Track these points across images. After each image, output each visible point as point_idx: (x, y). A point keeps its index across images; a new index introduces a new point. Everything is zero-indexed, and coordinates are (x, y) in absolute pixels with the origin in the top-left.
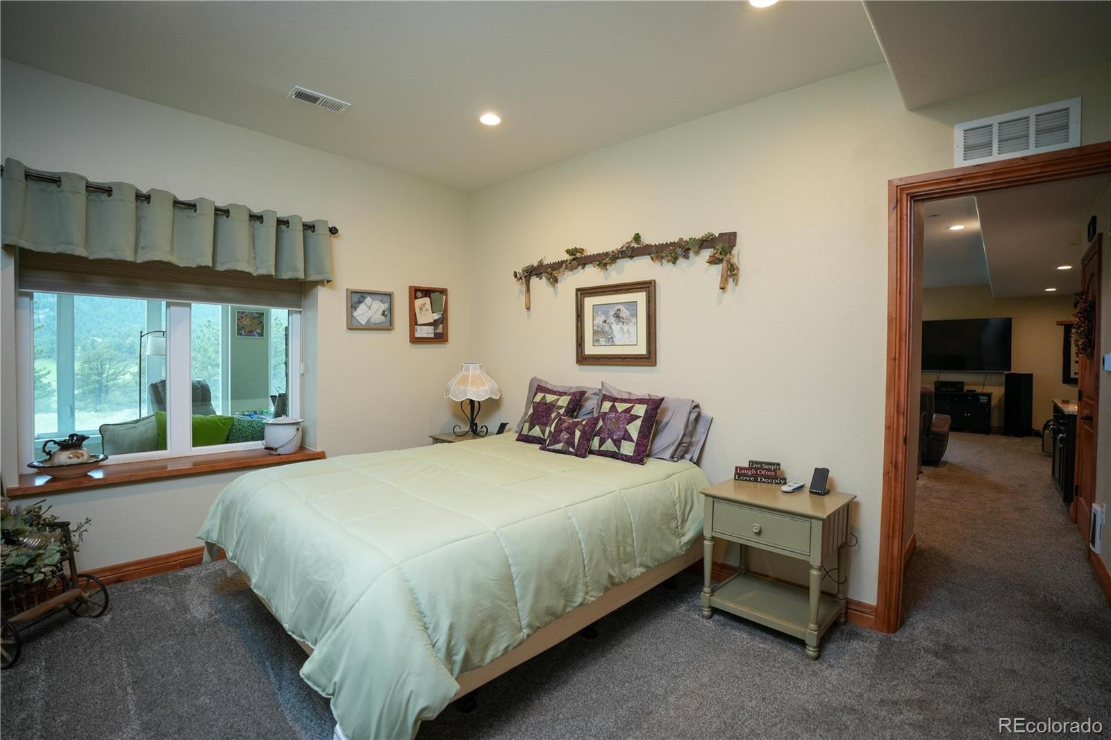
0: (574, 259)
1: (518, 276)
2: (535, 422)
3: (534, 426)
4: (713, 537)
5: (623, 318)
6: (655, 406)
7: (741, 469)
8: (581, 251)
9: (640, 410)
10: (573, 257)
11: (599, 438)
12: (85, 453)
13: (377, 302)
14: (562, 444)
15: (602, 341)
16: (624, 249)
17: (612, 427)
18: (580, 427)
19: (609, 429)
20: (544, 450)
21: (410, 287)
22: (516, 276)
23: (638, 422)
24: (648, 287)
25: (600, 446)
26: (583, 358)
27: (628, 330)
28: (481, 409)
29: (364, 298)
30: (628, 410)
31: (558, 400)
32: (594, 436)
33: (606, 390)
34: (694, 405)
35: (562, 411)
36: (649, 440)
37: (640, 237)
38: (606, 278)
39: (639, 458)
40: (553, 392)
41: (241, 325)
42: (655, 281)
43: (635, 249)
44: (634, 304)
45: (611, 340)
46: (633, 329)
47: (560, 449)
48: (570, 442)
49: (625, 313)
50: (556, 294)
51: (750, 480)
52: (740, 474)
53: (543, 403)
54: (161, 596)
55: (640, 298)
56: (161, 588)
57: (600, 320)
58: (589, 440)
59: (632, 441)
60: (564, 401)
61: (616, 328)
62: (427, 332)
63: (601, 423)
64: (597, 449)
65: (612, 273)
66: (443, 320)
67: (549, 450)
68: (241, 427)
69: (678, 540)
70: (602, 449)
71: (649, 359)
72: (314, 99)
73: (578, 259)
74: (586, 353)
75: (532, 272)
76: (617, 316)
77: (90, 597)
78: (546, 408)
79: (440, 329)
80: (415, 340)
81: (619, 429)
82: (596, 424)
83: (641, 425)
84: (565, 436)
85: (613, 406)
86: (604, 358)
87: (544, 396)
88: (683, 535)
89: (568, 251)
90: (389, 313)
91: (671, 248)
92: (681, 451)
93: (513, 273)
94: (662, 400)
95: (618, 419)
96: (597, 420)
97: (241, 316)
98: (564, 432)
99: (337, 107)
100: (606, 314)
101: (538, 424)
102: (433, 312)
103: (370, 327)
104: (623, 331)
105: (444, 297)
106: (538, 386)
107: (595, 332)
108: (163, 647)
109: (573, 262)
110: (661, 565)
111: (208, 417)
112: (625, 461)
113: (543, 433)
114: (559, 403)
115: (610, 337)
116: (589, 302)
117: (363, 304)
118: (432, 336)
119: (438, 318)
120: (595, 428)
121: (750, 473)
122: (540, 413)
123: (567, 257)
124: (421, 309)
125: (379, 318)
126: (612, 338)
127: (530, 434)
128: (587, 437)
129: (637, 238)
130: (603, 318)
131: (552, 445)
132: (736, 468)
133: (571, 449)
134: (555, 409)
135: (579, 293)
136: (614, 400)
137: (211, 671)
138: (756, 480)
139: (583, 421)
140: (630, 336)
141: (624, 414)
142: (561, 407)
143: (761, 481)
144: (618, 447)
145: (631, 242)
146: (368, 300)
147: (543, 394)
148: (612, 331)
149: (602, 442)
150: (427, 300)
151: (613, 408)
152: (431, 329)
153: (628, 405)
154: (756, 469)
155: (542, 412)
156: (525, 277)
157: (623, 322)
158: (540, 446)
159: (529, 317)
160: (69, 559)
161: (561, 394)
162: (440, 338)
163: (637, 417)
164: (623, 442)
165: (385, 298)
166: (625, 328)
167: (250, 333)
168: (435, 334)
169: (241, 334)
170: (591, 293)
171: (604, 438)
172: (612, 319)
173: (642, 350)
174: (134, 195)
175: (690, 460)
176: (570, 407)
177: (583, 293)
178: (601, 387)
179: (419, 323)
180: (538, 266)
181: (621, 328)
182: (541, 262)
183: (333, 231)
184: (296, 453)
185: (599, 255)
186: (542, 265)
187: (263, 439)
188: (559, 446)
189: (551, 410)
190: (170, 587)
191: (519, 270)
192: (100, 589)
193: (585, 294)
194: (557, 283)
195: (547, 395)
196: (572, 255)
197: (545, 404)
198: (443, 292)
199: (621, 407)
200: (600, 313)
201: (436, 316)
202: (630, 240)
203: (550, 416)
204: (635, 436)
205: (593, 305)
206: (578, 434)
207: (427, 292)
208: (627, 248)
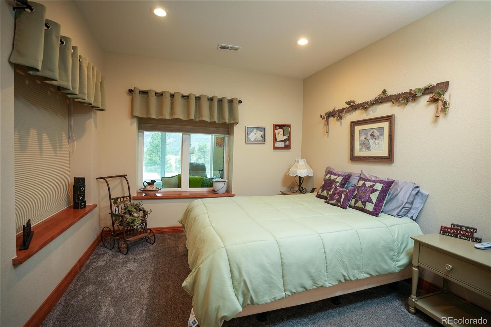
0: (350, 107)
1: (323, 117)
2: (324, 189)
3: (324, 191)
4: (419, 266)
5: (375, 136)
6: (388, 185)
7: (445, 228)
8: (354, 102)
9: (379, 187)
10: (349, 105)
11: (355, 199)
12: (154, 187)
13: (259, 131)
14: (335, 201)
15: (364, 149)
16: (377, 99)
17: (362, 194)
18: (345, 193)
19: (360, 195)
20: (326, 203)
21: (274, 124)
22: (321, 117)
23: (377, 193)
24: (390, 119)
25: (355, 204)
26: (353, 157)
27: (378, 143)
28: (304, 180)
29: (253, 130)
30: (372, 186)
31: (337, 178)
32: (353, 198)
33: (363, 174)
34: (416, 186)
35: (338, 184)
36: (383, 203)
37: (386, 91)
38: (367, 115)
39: (375, 213)
40: (335, 174)
41: (217, 142)
42: (394, 115)
43: (384, 99)
44: (381, 129)
45: (368, 148)
46: (381, 142)
47: (334, 203)
48: (339, 200)
49: (377, 133)
50: (341, 124)
51: (451, 236)
52: (444, 231)
53: (329, 179)
54: (172, 241)
55: (385, 125)
56: (173, 238)
57: (363, 137)
58: (349, 200)
59: (372, 203)
60: (339, 179)
61: (371, 142)
62: (282, 144)
63: (356, 192)
64: (353, 205)
65: (370, 113)
66: (289, 139)
67: (329, 203)
68: (206, 182)
69: (394, 263)
70: (356, 205)
71: (389, 159)
72: (227, 48)
73: (352, 107)
74: (355, 155)
75: (330, 115)
76: (372, 135)
77: (151, 237)
78: (331, 182)
79: (287, 143)
80: (275, 148)
81: (366, 196)
82: (354, 192)
83: (379, 195)
84: (337, 197)
85: (364, 183)
86: (364, 158)
87: (331, 176)
88: (398, 261)
89: (347, 103)
90: (263, 137)
91: (404, 95)
92: (404, 212)
93: (320, 116)
94: (393, 182)
95: (366, 190)
96: (354, 190)
97: (217, 139)
98: (337, 195)
99: (236, 49)
100: (366, 134)
101: (326, 190)
102: (284, 136)
103: (256, 142)
104: (375, 144)
105: (289, 128)
106: (329, 171)
107: (360, 144)
108: (166, 260)
109: (350, 108)
110: (380, 276)
111: (195, 177)
112: (368, 214)
113: (328, 194)
114: (337, 180)
115: (368, 146)
116: (357, 129)
117: (252, 132)
118: (283, 146)
119: (286, 138)
120: (353, 194)
121: (452, 231)
122: (327, 184)
123: (347, 106)
124: (278, 134)
125: (259, 138)
126: (369, 147)
127: (322, 194)
128: (347, 198)
129: (384, 92)
130: (364, 136)
131: (330, 201)
132: (442, 227)
133: (339, 204)
134: (334, 183)
135: (352, 124)
136: (366, 180)
137: (176, 273)
138: (456, 237)
139: (347, 190)
140: (379, 146)
141: (369, 188)
142: (338, 182)
143: (460, 238)
144: (365, 206)
145: (381, 95)
146: (255, 131)
147: (330, 175)
148: (370, 143)
149: (356, 202)
150: (281, 130)
151: (364, 185)
152: (283, 143)
153: (373, 183)
154: (457, 230)
155: (328, 184)
156: (326, 117)
157: (375, 139)
158: (325, 200)
159: (328, 137)
160: (145, 223)
161: (339, 175)
162: (288, 147)
163: (376, 190)
164: (367, 203)
165: (262, 129)
166: (377, 142)
167: (220, 145)
168: (285, 145)
169: (217, 146)
170: (359, 124)
171: (357, 200)
172: (369, 137)
173: (385, 153)
174: (169, 95)
175: (411, 218)
176: (343, 182)
177: (354, 124)
178: (361, 173)
179: (277, 140)
180: (333, 111)
181: (374, 142)
182: (334, 109)
183: (240, 102)
184: (224, 193)
185: (363, 103)
186: (334, 111)
187: (212, 187)
188: (333, 202)
189: (333, 183)
190: (176, 239)
191: (323, 114)
192: (153, 235)
193: (355, 124)
194: (342, 119)
195: (332, 175)
196: (349, 104)
197: (330, 180)
198: (289, 126)
199: (368, 184)
200: (363, 134)
201: (286, 137)
202: (380, 94)
203: (332, 186)
204: (374, 200)
205: (360, 130)
206: (343, 196)
207: (281, 127)
208: (379, 98)
